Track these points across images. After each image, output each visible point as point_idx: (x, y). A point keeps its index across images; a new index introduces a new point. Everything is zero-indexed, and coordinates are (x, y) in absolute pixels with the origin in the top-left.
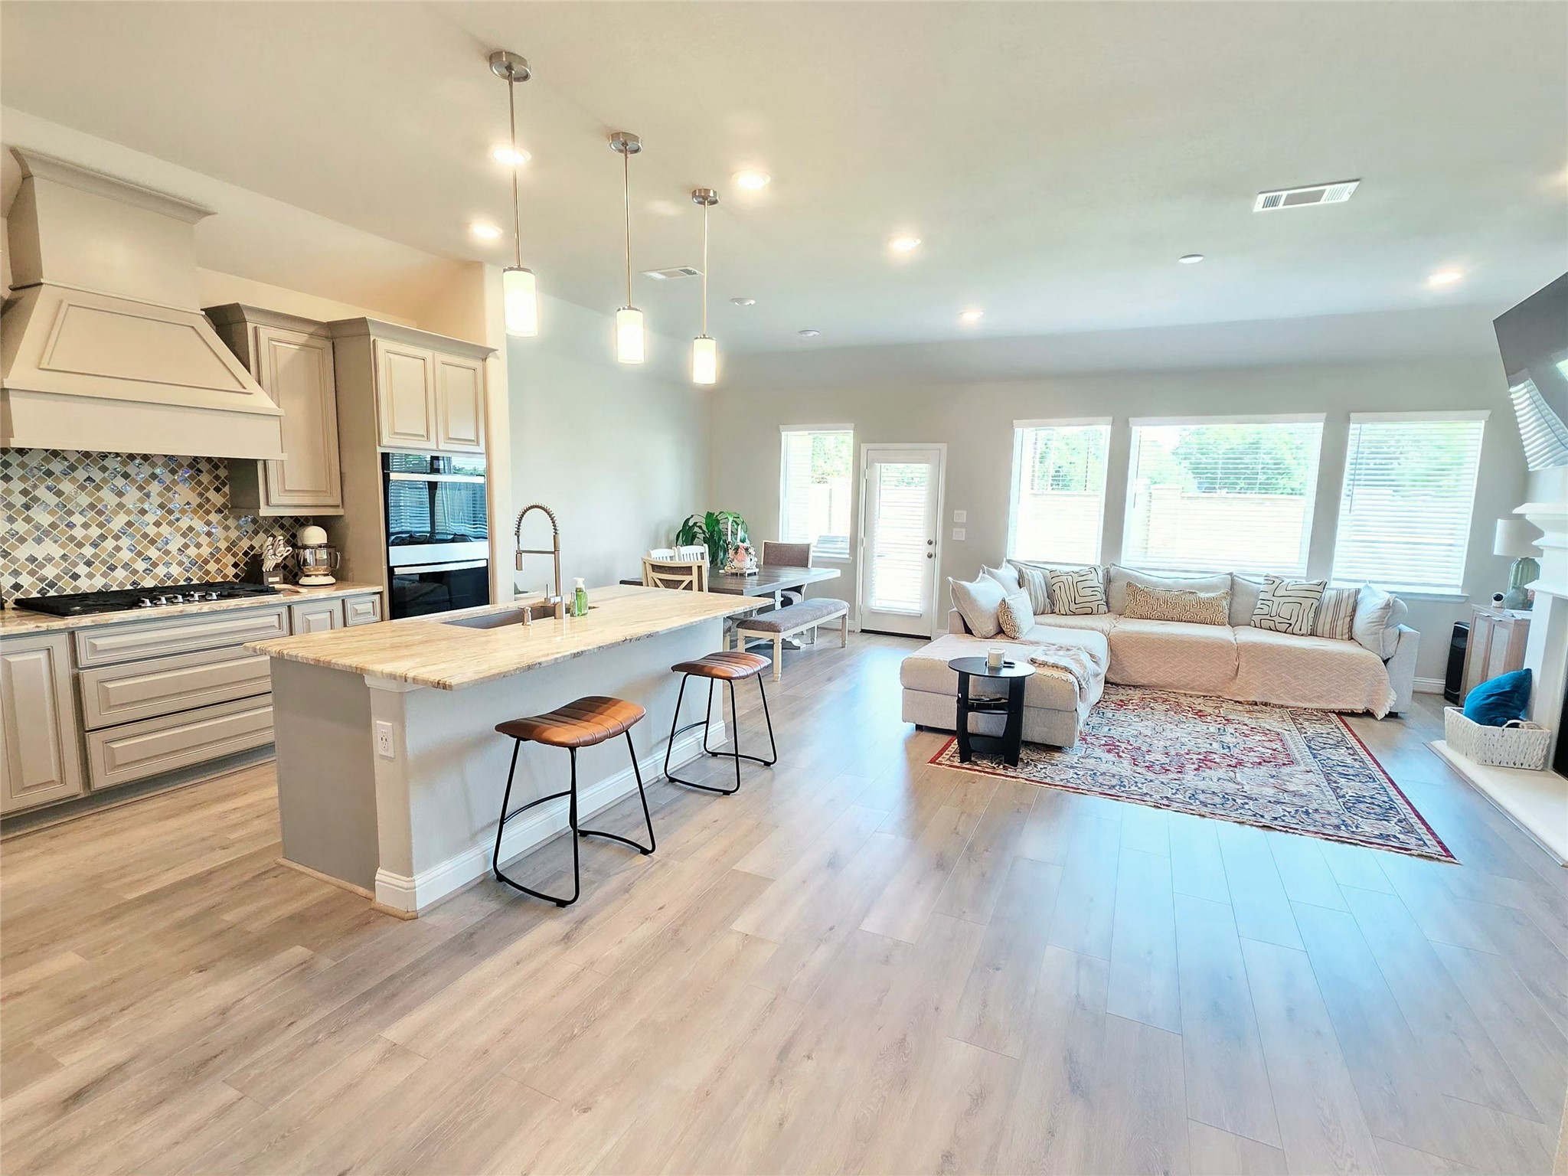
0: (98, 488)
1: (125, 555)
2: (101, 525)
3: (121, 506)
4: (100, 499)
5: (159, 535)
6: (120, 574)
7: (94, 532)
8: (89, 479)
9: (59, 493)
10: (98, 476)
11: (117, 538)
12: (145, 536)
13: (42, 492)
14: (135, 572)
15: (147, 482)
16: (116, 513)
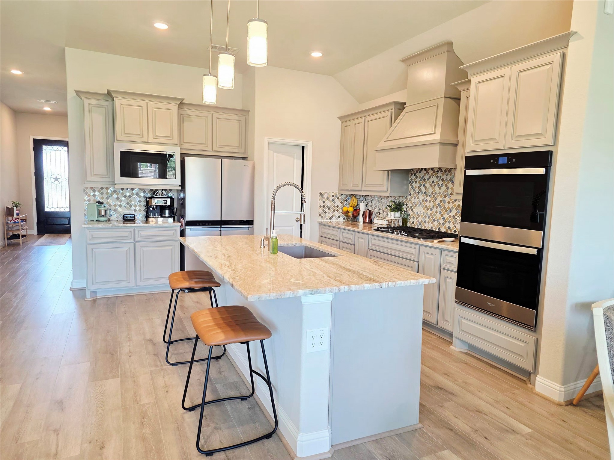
0: (435, 185)
1: (438, 216)
2: (433, 202)
3: (440, 193)
4: (434, 190)
5: (448, 207)
6: (436, 223)
7: (432, 204)
8: (433, 182)
9: (426, 188)
10: (435, 180)
11: (437, 208)
12: (444, 207)
13: (422, 188)
14: (439, 224)
15: (448, 183)
16: (438, 196)
